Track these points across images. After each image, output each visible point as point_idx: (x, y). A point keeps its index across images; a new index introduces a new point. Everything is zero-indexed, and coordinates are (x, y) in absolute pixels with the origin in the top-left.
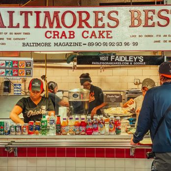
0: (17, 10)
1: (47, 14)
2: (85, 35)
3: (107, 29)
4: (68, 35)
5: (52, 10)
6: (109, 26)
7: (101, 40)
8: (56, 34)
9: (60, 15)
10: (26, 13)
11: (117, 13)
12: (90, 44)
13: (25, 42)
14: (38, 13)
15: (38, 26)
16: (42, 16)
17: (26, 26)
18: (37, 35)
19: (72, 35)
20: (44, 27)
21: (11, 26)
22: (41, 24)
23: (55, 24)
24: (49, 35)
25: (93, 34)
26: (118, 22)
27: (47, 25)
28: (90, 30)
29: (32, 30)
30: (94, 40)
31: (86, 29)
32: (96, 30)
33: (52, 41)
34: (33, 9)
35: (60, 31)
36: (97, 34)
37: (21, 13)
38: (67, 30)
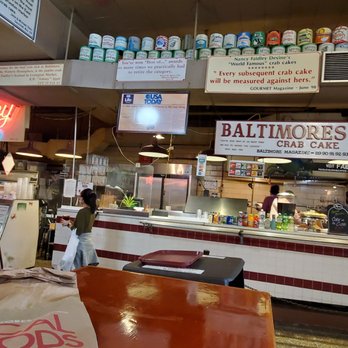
0: (255, 124)
1: (280, 127)
2: (314, 145)
3: (334, 141)
4: (297, 145)
5: (284, 124)
6: (336, 138)
7: (329, 150)
8: (286, 144)
9: (291, 128)
10: (262, 126)
11: (344, 127)
12: (318, 153)
13: (260, 149)
14: (272, 126)
15: (271, 137)
16: (276, 129)
17: (261, 136)
18: (270, 144)
19: (301, 145)
20: (277, 137)
21: (249, 136)
22: (274, 135)
23: (286, 136)
24: (280, 144)
25: (321, 145)
26: (344, 135)
27: (279, 136)
28: (319, 142)
29: (266, 139)
30: (321, 150)
31: (315, 140)
32: (324, 142)
33: (283, 149)
34: (268, 123)
35: (291, 141)
36: (325, 145)
37: (258, 126)
38: (296, 141)
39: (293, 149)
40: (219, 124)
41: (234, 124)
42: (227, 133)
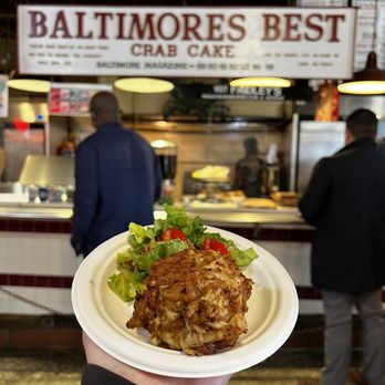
0: (90, 11)
1: (136, 17)
2: (193, 51)
3: (226, 42)
4: (166, 50)
5: (142, 11)
6: (230, 38)
7: (218, 61)
8: (148, 50)
9: (155, 20)
10: (104, 16)
11: (242, 17)
12: (201, 66)
13: (101, 60)
14: (121, 16)
15: (120, 36)
16: (128, 21)
17: (103, 36)
18: (119, 50)
19: (173, 51)
20: (130, 37)
21: (80, 35)
22: (126, 33)
23: (147, 34)
24: (137, 50)
25: (206, 50)
26: (242, 30)
27: (135, 34)
28: (202, 44)
29: (112, 41)
30: (206, 60)
31: (194, 41)
32: (211, 45)
33: (142, 60)
34: (114, 10)
35: (155, 44)
36: (211, 50)
37: (97, 15)
38: (165, 44)
39: (159, 59)
40: (24, 12)
41: (51, 12)
42: (39, 30)
